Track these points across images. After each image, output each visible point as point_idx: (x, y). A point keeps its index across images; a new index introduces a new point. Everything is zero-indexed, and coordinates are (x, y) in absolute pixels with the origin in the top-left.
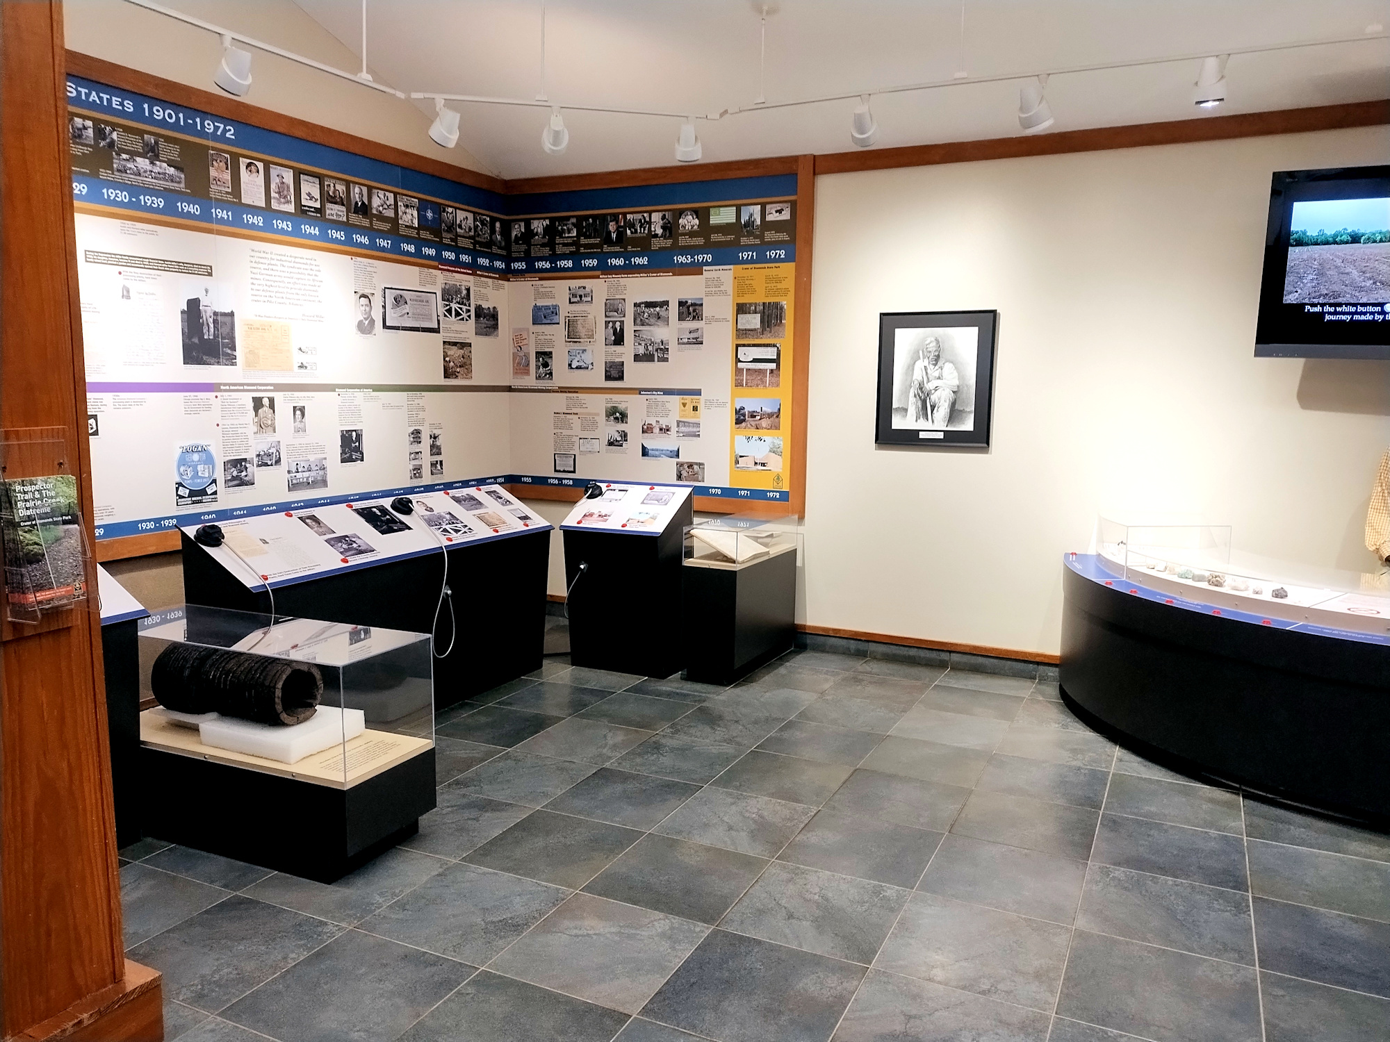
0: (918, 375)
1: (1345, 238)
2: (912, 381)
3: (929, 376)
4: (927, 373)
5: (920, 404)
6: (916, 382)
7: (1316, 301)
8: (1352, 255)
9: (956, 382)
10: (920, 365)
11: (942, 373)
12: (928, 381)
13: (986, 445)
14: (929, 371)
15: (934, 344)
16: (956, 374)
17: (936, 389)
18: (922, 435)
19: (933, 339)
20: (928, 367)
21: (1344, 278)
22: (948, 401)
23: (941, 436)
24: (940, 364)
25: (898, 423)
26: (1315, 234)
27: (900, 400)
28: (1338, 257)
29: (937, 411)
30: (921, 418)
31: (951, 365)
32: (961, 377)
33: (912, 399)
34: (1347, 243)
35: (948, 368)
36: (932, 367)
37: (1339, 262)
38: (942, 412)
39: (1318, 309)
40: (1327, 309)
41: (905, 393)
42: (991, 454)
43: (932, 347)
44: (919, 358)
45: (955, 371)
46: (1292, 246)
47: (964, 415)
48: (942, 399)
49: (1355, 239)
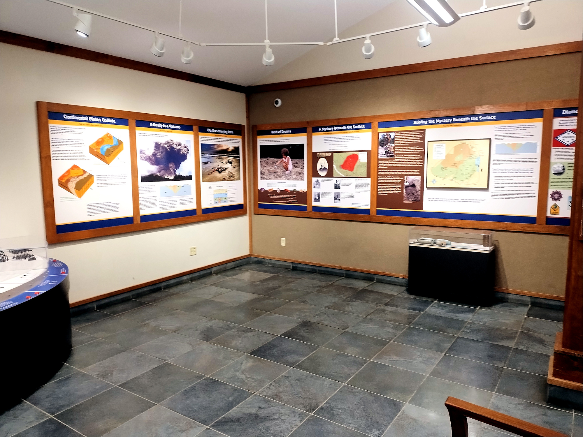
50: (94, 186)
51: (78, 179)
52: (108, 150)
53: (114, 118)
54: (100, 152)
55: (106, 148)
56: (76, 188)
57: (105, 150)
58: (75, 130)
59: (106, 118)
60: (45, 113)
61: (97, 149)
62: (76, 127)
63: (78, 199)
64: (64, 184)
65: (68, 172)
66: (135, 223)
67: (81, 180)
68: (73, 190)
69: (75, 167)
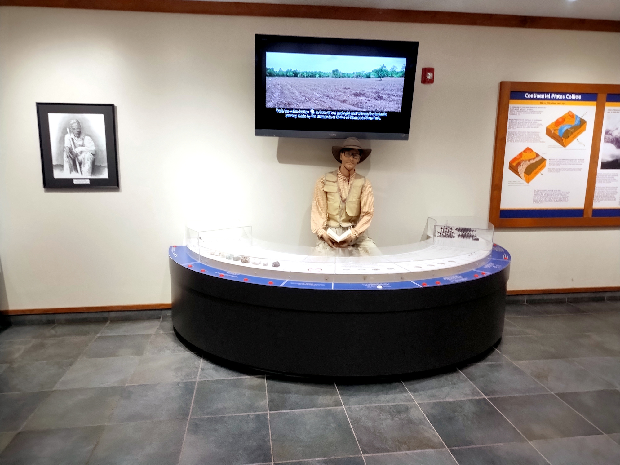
0: (68, 143)
1: (291, 74)
2: (64, 147)
3: (76, 144)
4: (74, 143)
5: (71, 162)
6: (67, 149)
7: (281, 107)
8: (294, 83)
9: (94, 148)
10: (69, 137)
11: (84, 143)
12: (75, 147)
13: (117, 187)
14: (75, 141)
15: (76, 124)
16: (93, 143)
17: (81, 152)
18: (75, 182)
19: (75, 121)
20: (74, 139)
21: (292, 95)
22: (90, 160)
23: (88, 182)
24: (82, 136)
25: (58, 174)
26: (278, 71)
27: (57, 160)
28: (289, 84)
29: (84, 166)
30: (74, 172)
31: (89, 138)
32: (96, 145)
33: (65, 159)
34: (292, 76)
35: (87, 139)
36: (76, 138)
37: (289, 87)
38: (87, 167)
39: (282, 111)
40: (286, 111)
41: (61, 154)
42: (121, 192)
43: (75, 126)
44: (67, 133)
45: (92, 142)
46: (268, 76)
47: (101, 169)
48: (86, 158)
49: (296, 75)
50: (544, 171)
51: (529, 163)
52: (567, 130)
53: (580, 94)
54: (558, 133)
55: (565, 129)
56: (525, 172)
57: (564, 131)
58: (534, 109)
59: (570, 94)
60: (507, 92)
61: (555, 130)
62: (536, 106)
63: (526, 183)
64: (514, 168)
65: (521, 155)
66: (585, 216)
67: (532, 164)
68: (522, 174)
69: (528, 150)
